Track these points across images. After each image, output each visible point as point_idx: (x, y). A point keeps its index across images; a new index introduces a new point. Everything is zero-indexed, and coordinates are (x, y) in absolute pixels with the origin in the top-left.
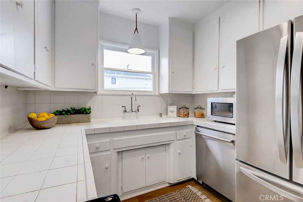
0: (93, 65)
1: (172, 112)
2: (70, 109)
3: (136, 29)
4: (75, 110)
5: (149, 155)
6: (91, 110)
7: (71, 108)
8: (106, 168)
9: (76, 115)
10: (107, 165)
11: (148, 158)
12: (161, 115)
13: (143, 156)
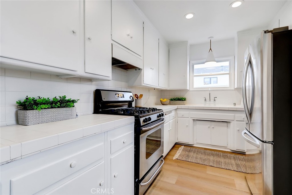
3: (211, 49)
4: (178, 99)
5: (213, 126)
8: (187, 126)
9: (178, 101)
10: (187, 125)
11: (213, 128)
12: (235, 104)
13: (209, 126)
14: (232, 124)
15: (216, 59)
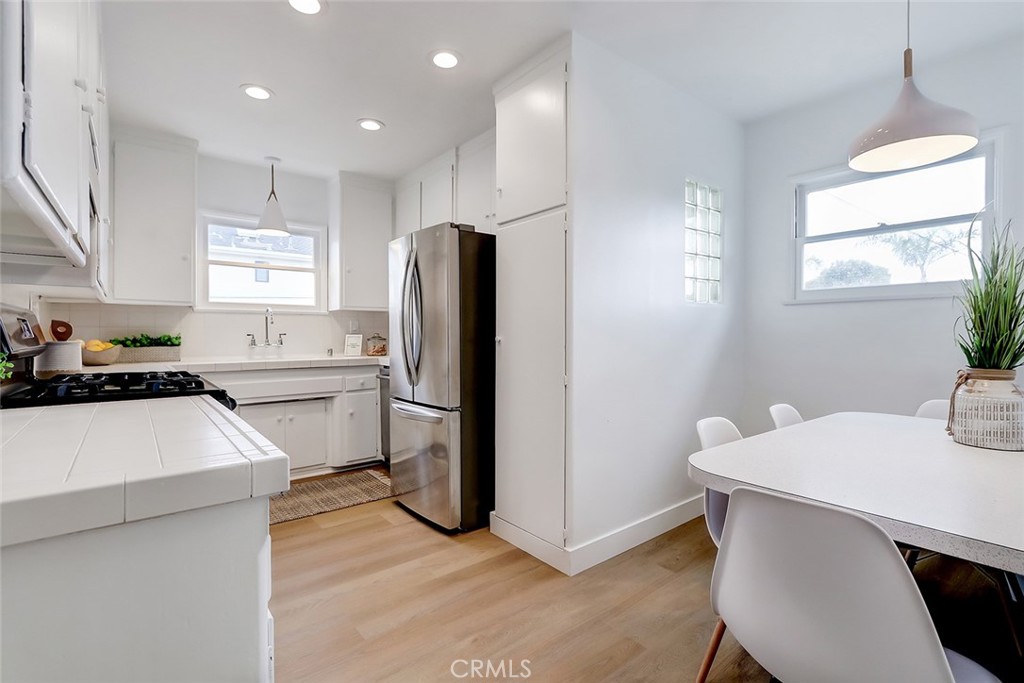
0: (185, 259)
1: (354, 346)
2: (139, 337)
3: (273, 192)
4: (149, 338)
5: (291, 416)
6: (181, 340)
7: (142, 335)
9: (151, 348)
11: (291, 420)
12: (331, 352)
13: (280, 417)
14: (337, 401)
15: (290, 226)
